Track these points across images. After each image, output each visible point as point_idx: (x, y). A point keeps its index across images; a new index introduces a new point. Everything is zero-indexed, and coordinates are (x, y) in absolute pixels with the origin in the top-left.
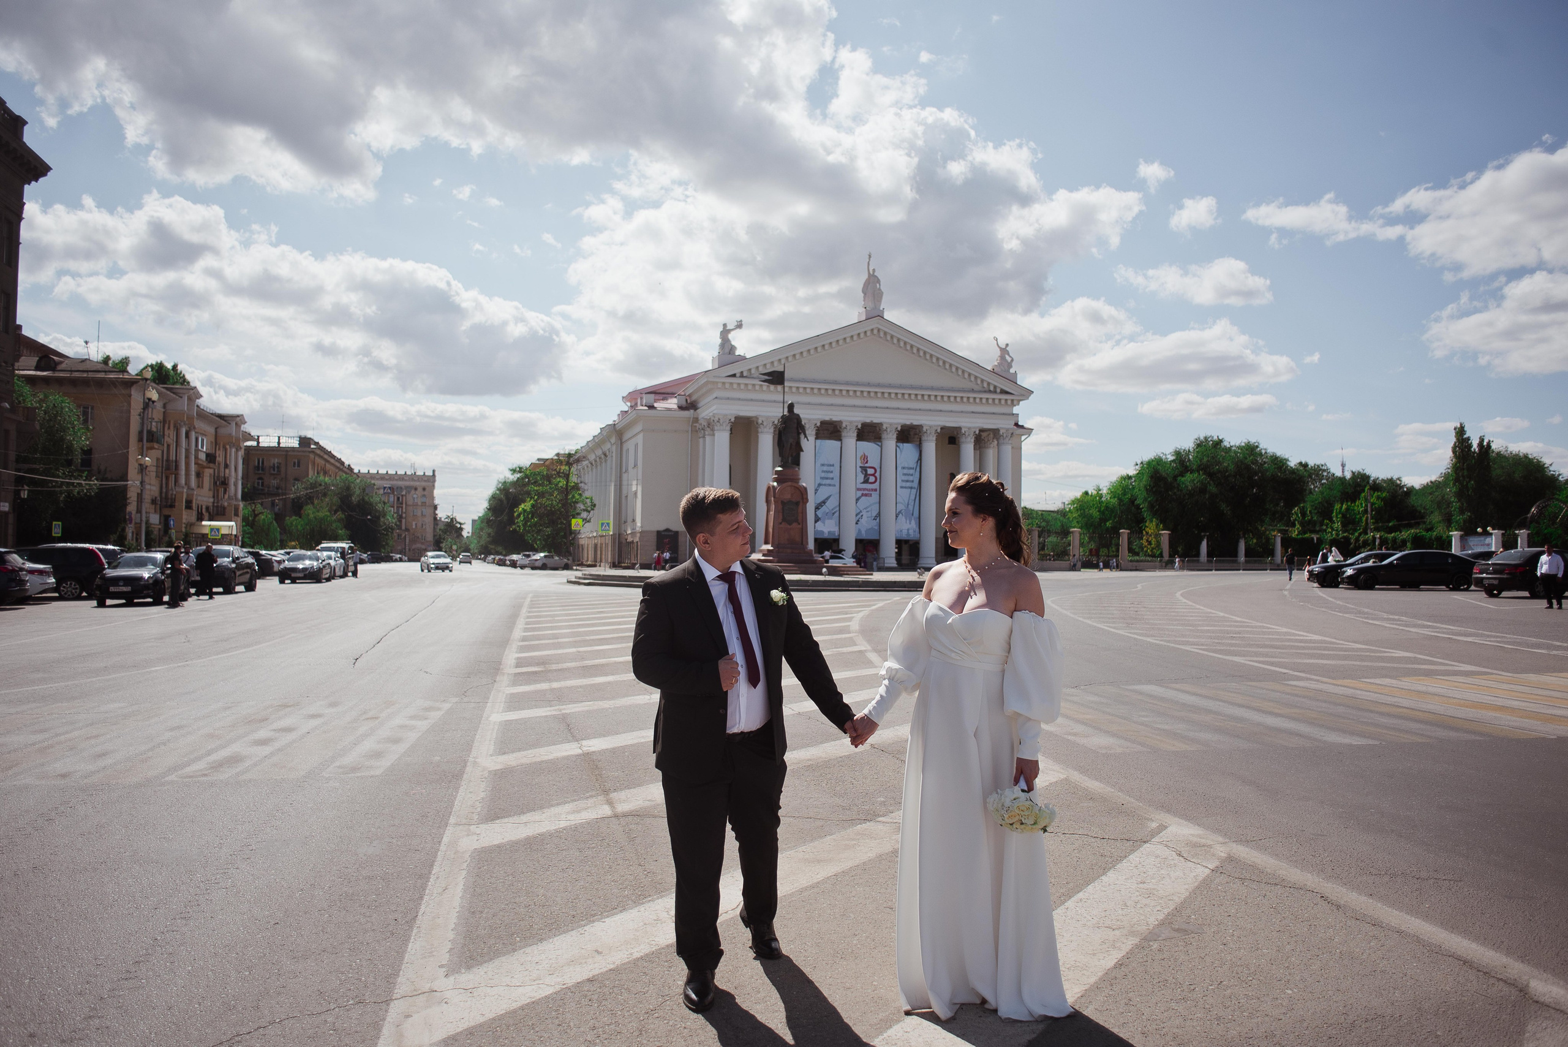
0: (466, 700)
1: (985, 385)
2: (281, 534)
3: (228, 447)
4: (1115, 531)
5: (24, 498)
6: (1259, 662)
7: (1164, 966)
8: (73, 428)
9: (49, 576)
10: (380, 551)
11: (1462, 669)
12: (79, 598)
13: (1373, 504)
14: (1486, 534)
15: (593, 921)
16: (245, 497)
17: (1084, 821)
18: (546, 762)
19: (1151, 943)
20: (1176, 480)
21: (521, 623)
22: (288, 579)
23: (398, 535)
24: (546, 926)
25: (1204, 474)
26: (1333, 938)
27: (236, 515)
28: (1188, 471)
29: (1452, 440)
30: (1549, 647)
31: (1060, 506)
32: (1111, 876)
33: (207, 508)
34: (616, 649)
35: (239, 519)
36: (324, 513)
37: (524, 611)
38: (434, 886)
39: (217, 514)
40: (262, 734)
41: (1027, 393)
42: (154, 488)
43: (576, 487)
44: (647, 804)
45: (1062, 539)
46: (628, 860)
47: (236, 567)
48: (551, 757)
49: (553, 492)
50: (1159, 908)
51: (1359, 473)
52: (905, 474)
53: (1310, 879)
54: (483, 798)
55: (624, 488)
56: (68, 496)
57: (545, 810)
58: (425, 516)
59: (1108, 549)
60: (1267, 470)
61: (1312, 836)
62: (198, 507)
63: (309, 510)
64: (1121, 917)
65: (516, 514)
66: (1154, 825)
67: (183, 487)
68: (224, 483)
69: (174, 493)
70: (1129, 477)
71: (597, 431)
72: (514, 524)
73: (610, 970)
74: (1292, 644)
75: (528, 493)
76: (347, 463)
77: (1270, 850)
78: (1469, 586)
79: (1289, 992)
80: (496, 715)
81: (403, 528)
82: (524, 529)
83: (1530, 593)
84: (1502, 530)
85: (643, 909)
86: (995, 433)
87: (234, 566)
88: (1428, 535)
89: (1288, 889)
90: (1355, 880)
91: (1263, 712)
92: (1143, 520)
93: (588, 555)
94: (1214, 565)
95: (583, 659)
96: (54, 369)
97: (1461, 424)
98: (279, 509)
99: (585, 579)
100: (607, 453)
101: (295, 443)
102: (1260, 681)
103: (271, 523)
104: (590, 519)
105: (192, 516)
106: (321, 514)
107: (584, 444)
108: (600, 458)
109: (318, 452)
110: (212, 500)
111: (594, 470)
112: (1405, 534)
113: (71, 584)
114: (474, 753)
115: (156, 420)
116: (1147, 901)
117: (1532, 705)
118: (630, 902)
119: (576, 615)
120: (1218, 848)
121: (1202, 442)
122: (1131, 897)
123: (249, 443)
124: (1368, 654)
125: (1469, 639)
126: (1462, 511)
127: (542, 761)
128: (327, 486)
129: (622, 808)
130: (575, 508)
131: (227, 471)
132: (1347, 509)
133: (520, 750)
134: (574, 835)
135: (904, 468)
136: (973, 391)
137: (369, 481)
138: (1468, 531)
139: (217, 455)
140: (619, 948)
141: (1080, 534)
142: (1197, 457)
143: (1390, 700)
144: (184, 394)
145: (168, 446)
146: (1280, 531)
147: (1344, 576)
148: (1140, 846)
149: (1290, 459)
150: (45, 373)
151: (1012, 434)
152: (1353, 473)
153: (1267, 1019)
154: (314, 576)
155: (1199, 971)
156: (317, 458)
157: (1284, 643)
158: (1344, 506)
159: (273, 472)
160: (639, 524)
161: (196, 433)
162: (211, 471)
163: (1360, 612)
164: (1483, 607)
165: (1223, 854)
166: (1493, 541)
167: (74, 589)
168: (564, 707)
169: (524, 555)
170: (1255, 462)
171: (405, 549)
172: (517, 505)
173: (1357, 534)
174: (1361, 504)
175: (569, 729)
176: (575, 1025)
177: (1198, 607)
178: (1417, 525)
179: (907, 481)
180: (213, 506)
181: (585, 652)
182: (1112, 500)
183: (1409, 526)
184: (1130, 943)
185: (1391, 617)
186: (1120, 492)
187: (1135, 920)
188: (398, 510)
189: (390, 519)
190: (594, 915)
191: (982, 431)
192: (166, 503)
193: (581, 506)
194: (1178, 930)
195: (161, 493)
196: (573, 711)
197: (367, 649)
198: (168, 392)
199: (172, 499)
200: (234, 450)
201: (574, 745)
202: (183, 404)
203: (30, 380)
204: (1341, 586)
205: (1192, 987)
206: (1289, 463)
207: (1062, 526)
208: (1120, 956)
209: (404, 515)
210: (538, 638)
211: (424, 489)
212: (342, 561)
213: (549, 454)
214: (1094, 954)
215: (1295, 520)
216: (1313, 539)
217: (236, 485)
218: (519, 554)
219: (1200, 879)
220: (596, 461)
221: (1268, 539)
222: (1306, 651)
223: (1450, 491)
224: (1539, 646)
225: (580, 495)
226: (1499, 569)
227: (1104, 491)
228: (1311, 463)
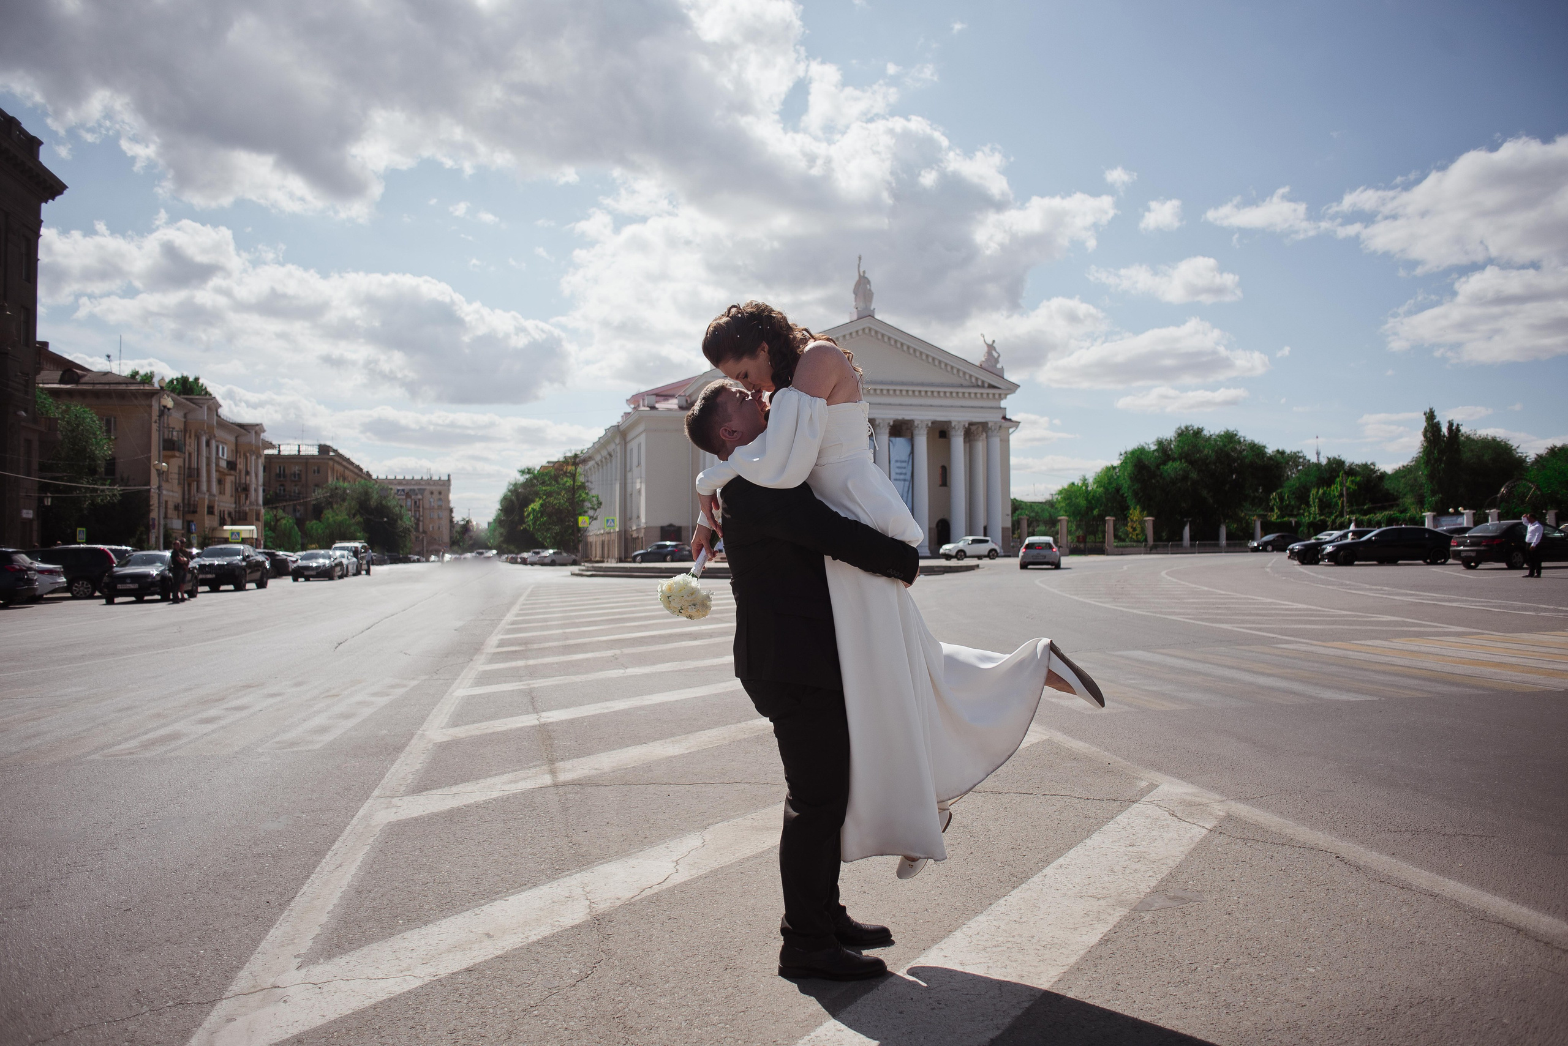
0: (436, 677)
1: (974, 380)
2: (302, 538)
3: (248, 455)
4: (1101, 519)
5: (48, 506)
6: (1247, 628)
7: (1159, 942)
8: (96, 438)
9: (60, 576)
10: (399, 553)
11: (1452, 630)
12: (91, 597)
13: (1348, 489)
14: (1458, 514)
15: (495, 900)
16: (266, 502)
17: (1066, 782)
18: (498, 733)
19: (1143, 914)
20: (1159, 469)
21: (515, 610)
22: (301, 577)
23: (416, 538)
24: (438, 906)
25: (1185, 462)
26: (1356, 904)
27: (258, 519)
28: (1170, 459)
29: (1423, 424)
30: (1535, 610)
31: (1049, 498)
32: (1096, 839)
33: (230, 514)
34: (602, 630)
35: (260, 524)
36: (342, 516)
37: (522, 600)
38: (327, 863)
39: (240, 519)
40: (212, 712)
41: (1013, 387)
42: (176, 495)
43: (583, 487)
44: (594, 772)
45: (1050, 528)
46: (555, 831)
47: (246, 566)
48: (504, 728)
49: (561, 491)
50: (1151, 873)
51: (1334, 459)
52: (898, 467)
53: (1321, 838)
54: (417, 770)
55: (629, 486)
56: (93, 504)
57: (480, 781)
58: (441, 518)
59: (1095, 536)
60: (1245, 457)
61: (1318, 792)
62: (220, 511)
63: (328, 514)
64: (1108, 885)
65: (526, 514)
66: (1144, 784)
67: (205, 494)
68: (246, 489)
69: (197, 499)
70: (1114, 468)
71: (602, 433)
72: (524, 523)
73: (497, 957)
74: (1277, 612)
75: (537, 494)
76: (365, 470)
77: (1273, 808)
78: (1446, 560)
79: (1312, 970)
80: (462, 690)
81: (421, 530)
82: (534, 528)
83: (1507, 565)
84: (1474, 509)
85: (556, 884)
86: (984, 426)
87: (244, 564)
88: (1403, 515)
89: (1297, 849)
90: (1372, 838)
91: (1254, 672)
92: (1128, 508)
93: (596, 553)
94: (1197, 548)
95: (567, 638)
96: (77, 382)
97: (1431, 409)
98: (301, 515)
99: (587, 571)
100: (612, 453)
101: (315, 451)
102: (1248, 645)
103: (293, 527)
104: (597, 516)
105: (214, 521)
106: (339, 518)
107: (590, 445)
108: (606, 458)
109: (337, 459)
110: (234, 506)
111: (601, 470)
112: (1379, 516)
113: (83, 584)
114: (425, 726)
115: (177, 429)
116: (1138, 866)
117: (1530, 661)
118: (544, 877)
119: (571, 601)
120: (1215, 807)
121: (1183, 431)
122: (1118, 862)
123: (268, 452)
124: (1355, 619)
125: (1455, 604)
126: (1434, 493)
127: (494, 733)
128: (345, 490)
129: (563, 777)
130: (582, 507)
131: (248, 478)
132: (1324, 493)
133: (474, 722)
134: (505, 807)
135: (897, 461)
136: (962, 386)
137: (385, 486)
138: (1441, 512)
139: (238, 462)
140: (515, 931)
141: (1068, 522)
142: (1178, 446)
143: (1382, 659)
144: (204, 404)
145: (190, 454)
146: (1260, 516)
147: (1325, 553)
148: (1129, 806)
149: (1267, 446)
150: (68, 386)
151: (1000, 427)
152: (1329, 459)
153: (1287, 1005)
154: (326, 574)
155: (1200, 946)
156: (336, 465)
157: (1269, 612)
158: (1321, 491)
159: (293, 479)
160: (643, 520)
161: (216, 441)
162: (232, 478)
163: (1342, 584)
164: (1461, 577)
165: (1221, 813)
166: (1465, 519)
167: (86, 588)
168: (534, 681)
169: (534, 552)
170: (1234, 450)
171: (423, 550)
172: (527, 505)
173: (1333, 517)
174: (1336, 488)
175: (533, 701)
176: (432, 1027)
177: (1183, 583)
178: (1391, 507)
179: (901, 474)
180: (235, 511)
181: (571, 633)
182: (1098, 489)
183: (1384, 508)
184: (1118, 914)
185: (1373, 587)
186: (1106, 480)
187: (1123, 887)
188: (415, 514)
189: (408, 520)
190: (496, 893)
191: (971, 424)
192: (188, 509)
193: (587, 504)
194: (1170, 898)
195: (183, 499)
196: (542, 685)
197: (354, 634)
198: (188, 403)
199: (194, 505)
200: (254, 458)
201: (535, 716)
202: (203, 414)
203: (54, 393)
204: (1321, 563)
205: (1193, 967)
206: (1266, 450)
207: (1050, 515)
208: (1105, 930)
209: (421, 518)
210: (528, 622)
211: (440, 493)
212: (355, 560)
213: (557, 456)
214: (1075, 929)
215: (1274, 504)
216: (1291, 522)
217: (256, 490)
218: (529, 551)
219: (1197, 840)
220: (602, 461)
221: (1248, 524)
222: (1294, 618)
223: (1422, 474)
224: (1526, 609)
225: (587, 494)
226: (1476, 541)
227: (1090, 481)
228: (1288, 451)
